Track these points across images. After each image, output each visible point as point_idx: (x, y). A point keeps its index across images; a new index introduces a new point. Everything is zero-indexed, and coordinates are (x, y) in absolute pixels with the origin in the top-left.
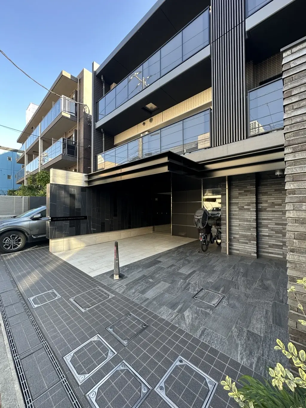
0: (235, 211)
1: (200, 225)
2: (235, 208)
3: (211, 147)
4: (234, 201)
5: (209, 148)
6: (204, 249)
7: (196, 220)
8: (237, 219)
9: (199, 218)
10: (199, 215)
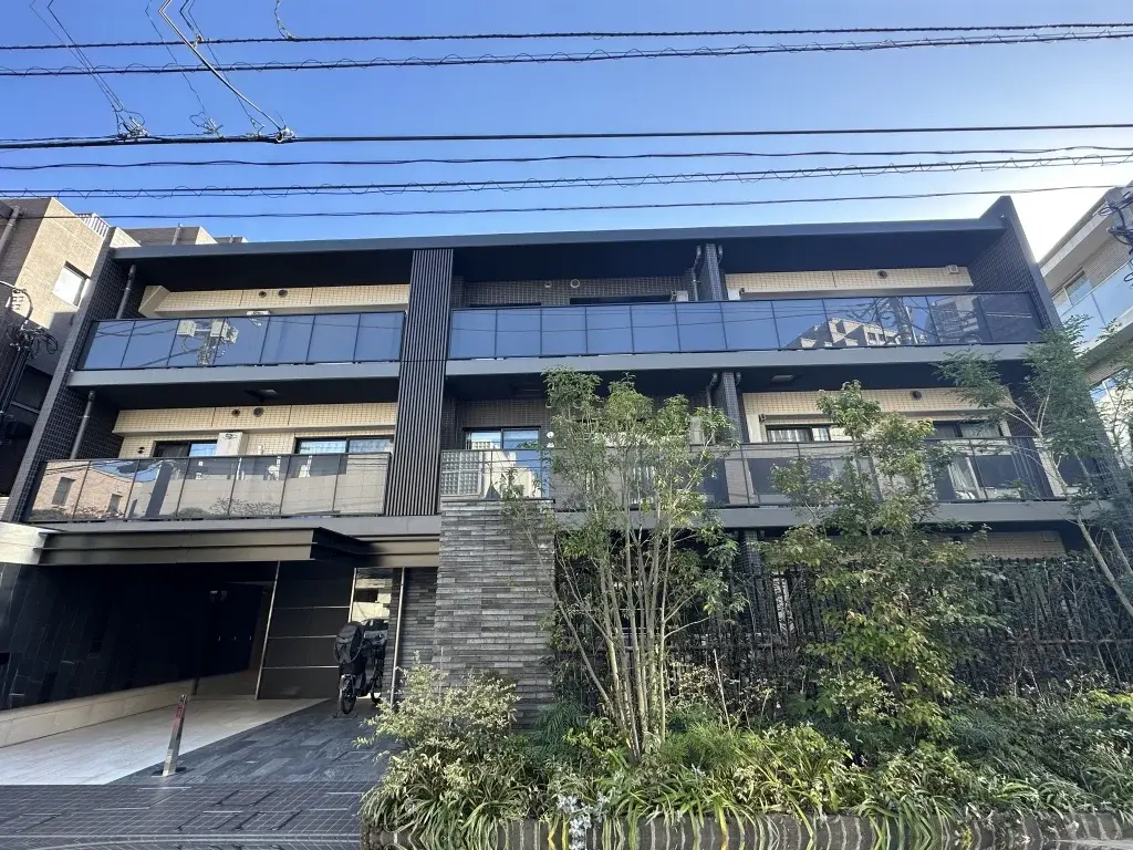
0: (412, 626)
1: (346, 657)
2: (411, 620)
3: (384, 515)
4: (412, 607)
5: (380, 515)
6: (347, 708)
7: (339, 646)
8: (412, 640)
9: (346, 641)
10: (347, 635)
